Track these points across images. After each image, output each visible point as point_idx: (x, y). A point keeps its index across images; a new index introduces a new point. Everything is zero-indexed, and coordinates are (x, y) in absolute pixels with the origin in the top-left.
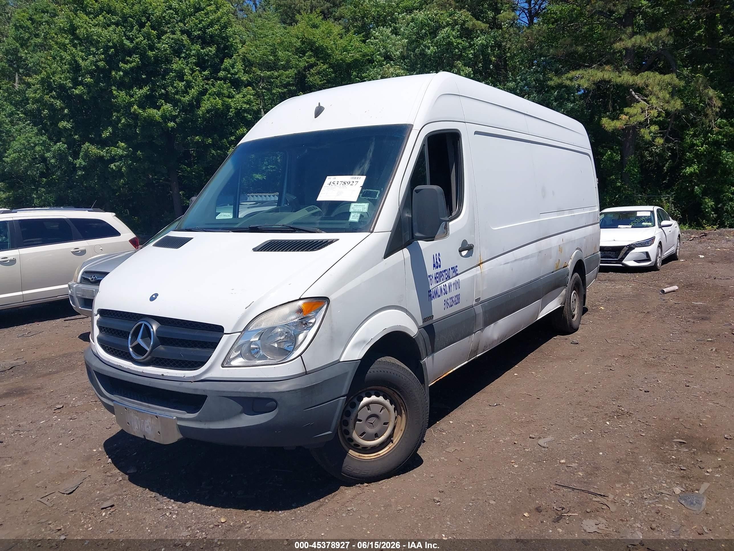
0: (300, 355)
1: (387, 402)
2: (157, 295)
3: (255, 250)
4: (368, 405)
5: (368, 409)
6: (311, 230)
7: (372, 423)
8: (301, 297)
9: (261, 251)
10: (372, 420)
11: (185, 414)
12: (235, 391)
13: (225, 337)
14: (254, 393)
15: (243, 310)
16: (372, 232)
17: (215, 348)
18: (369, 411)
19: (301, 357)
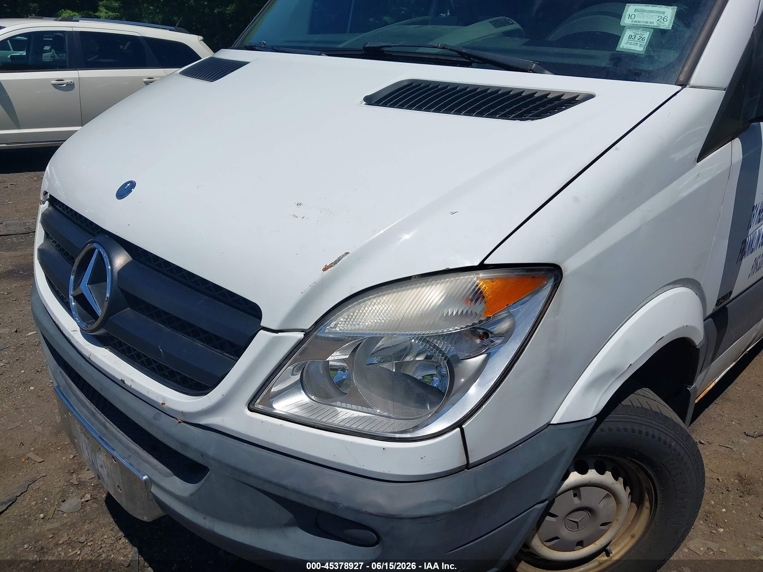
0: (459, 424)
1: (618, 486)
2: (133, 184)
3: (370, 100)
4: (576, 489)
5: (575, 495)
6: (514, 64)
7: (577, 522)
8: (486, 262)
9: (385, 105)
10: (577, 517)
11: (167, 476)
12: (275, 480)
13: (262, 338)
14: (321, 500)
15: (318, 275)
16: (684, 85)
17: (239, 357)
18: (576, 500)
19: (462, 431)
